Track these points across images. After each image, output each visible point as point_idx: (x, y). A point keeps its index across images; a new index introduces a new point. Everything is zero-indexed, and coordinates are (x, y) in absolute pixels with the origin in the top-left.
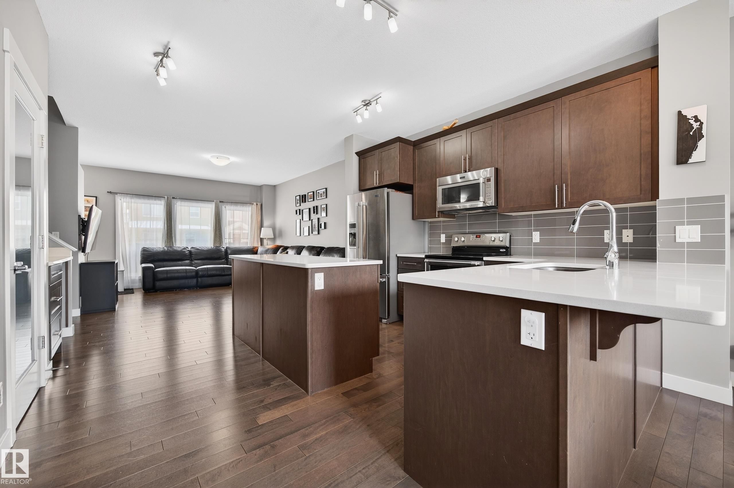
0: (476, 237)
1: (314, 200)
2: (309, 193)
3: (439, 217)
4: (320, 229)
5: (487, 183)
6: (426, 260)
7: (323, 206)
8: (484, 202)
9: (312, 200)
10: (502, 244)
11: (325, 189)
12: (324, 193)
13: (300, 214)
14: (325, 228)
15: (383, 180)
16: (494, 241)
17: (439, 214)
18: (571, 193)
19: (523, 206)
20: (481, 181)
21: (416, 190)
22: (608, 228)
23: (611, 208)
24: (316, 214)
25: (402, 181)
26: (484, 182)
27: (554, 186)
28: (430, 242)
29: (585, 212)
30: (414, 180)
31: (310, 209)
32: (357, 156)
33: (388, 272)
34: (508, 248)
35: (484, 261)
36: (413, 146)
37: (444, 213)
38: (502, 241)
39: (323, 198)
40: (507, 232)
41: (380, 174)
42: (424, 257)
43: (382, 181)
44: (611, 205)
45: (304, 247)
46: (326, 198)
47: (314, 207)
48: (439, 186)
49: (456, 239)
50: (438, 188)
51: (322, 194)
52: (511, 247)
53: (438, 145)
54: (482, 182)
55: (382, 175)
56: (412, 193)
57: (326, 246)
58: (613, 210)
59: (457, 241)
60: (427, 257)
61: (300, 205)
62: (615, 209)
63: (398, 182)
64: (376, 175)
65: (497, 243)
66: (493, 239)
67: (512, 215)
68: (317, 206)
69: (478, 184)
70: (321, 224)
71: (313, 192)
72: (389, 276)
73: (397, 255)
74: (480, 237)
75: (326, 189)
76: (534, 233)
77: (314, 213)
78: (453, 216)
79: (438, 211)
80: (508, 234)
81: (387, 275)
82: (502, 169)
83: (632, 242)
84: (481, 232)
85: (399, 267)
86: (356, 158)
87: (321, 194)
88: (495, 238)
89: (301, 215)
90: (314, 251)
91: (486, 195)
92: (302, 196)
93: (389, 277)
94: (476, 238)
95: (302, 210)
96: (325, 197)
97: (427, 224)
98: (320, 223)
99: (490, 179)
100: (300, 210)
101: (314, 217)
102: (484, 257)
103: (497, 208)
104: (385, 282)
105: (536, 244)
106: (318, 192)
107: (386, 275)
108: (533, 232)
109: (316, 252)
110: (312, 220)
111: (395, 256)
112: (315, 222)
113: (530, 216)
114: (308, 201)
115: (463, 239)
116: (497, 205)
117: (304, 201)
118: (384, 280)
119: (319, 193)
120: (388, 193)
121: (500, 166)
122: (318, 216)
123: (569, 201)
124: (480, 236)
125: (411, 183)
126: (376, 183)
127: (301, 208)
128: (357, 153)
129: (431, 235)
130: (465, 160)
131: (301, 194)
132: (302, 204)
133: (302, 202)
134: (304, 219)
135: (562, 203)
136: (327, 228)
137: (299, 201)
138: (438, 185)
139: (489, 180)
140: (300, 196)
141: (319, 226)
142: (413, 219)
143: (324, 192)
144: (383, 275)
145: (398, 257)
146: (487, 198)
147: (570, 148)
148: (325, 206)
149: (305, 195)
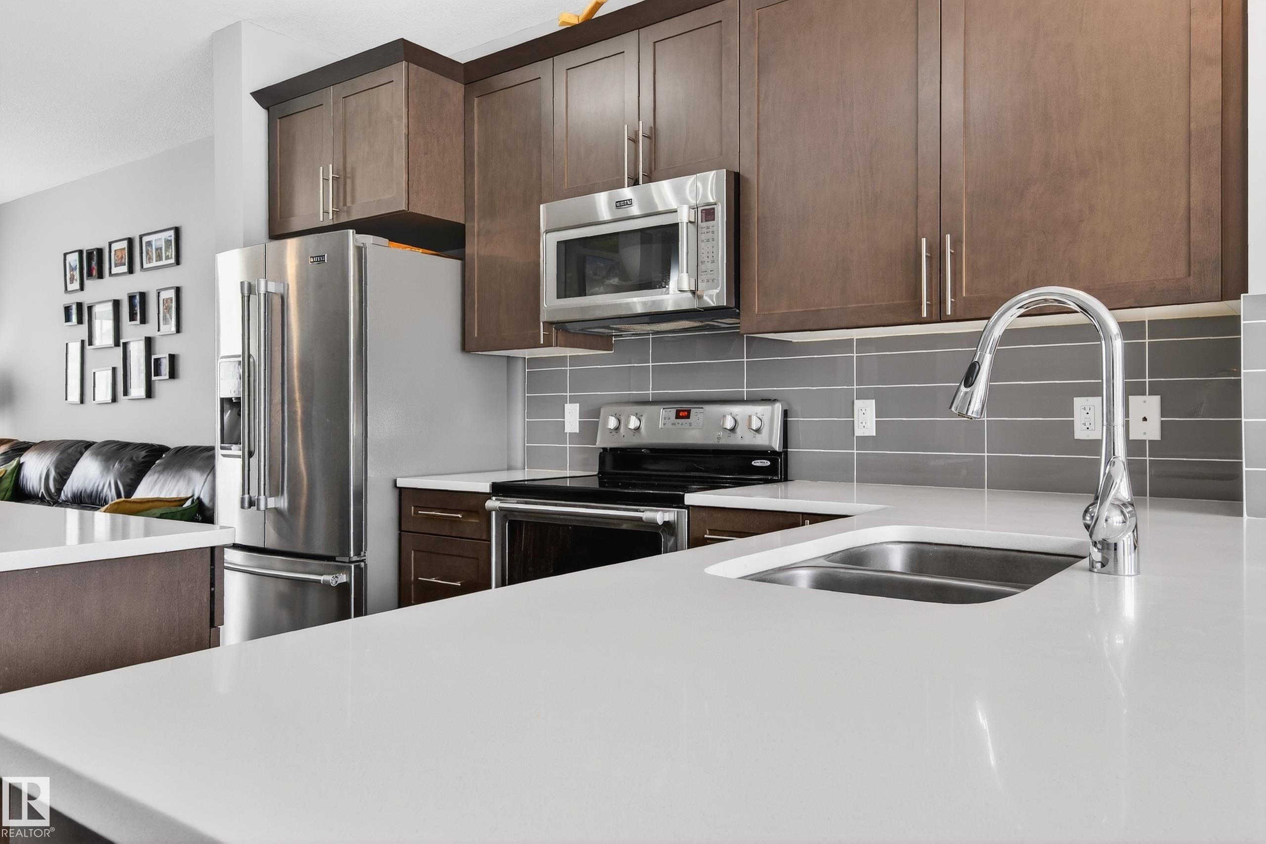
0: (678, 416)
1: (131, 271)
2: (113, 245)
3: (548, 344)
4: (153, 378)
5: (705, 224)
6: (492, 503)
7: (164, 295)
8: (693, 292)
9: (125, 269)
10: (760, 441)
11: (172, 233)
12: (171, 244)
13: (80, 321)
14: (173, 375)
15: (353, 202)
16: (733, 430)
17: (550, 335)
18: (972, 267)
19: (818, 311)
20: (684, 216)
21: (473, 247)
22: (1095, 391)
23: (1111, 321)
24: (138, 322)
25: (421, 208)
26: (693, 220)
27: (917, 242)
28: (531, 432)
29: (1010, 335)
30: (468, 209)
31: (117, 304)
32: (262, 109)
33: (359, 551)
34: (778, 454)
35: (688, 507)
36: (465, 85)
37: (566, 331)
38: (758, 431)
39: (164, 262)
40: (775, 401)
41: (341, 181)
42: (488, 491)
43: (349, 204)
44: (1110, 310)
45: (88, 445)
46: (178, 262)
47: (131, 298)
48: (547, 232)
49: (612, 423)
50: (543, 237)
51: (161, 249)
52: (786, 453)
53: (546, 82)
54: (685, 220)
55: (349, 181)
56: (462, 258)
57: (173, 442)
58: (1114, 328)
59: (617, 429)
60: (500, 490)
61: (82, 288)
62: (1123, 326)
63: (403, 210)
64: (326, 180)
65: (745, 439)
66: (729, 424)
67: (792, 341)
68: (143, 295)
69: (674, 228)
70: (157, 361)
71: (130, 241)
72: (363, 561)
73: (395, 481)
74: (688, 417)
75: (177, 231)
76: (858, 404)
77: (132, 318)
78: (603, 341)
79: (543, 323)
80: (778, 408)
81: (355, 558)
82: (753, 179)
83: (1160, 439)
84: (691, 398)
85: (403, 529)
86: (257, 116)
87: (159, 249)
88: (736, 421)
89: (85, 325)
90: (120, 462)
91: (702, 267)
92: (90, 254)
93: (362, 564)
94: (676, 418)
95: (90, 308)
96: (173, 261)
97: (520, 365)
98: (153, 357)
99: (714, 209)
100: (80, 306)
101: (134, 333)
102: (686, 494)
103: (738, 316)
104: (345, 587)
105: (864, 441)
106: (146, 239)
107: (350, 558)
108: (856, 402)
109: (130, 465)
110: (125, 344)
111: (391, 484)
112: (137, 351)
113: (846, 344)
114: (110, 274)
115: (633, 423)
116: (738, 305)
117: (95, 273)
118: (343, 578)
119: (149, 244)
120: (360, 251)
121: (748, 170)
122: (150, 330)
123: (964, 295)
124: (689, 412)
125: (457, 217)
126: (326, 212)
127: (85, 298)
128: (260, 96)
129: (533, 406)
130: (634, 140)
131: (87, 246)
132: (88, 283)
133: (90, 275)
134: (97, 342)
135: (942, 302)
136: (181, 377)
137: (77, 274)
138: (543, 228)
139: (709, 214)
140: (81, 252)
141: (152, 367)
142: (466, 346)
143: (168, 242)
144: (337, 559)
145: (400, 489)
146: (702, 277)
147: (966, 111)
148: (171, 294)
149: (100, 251)
